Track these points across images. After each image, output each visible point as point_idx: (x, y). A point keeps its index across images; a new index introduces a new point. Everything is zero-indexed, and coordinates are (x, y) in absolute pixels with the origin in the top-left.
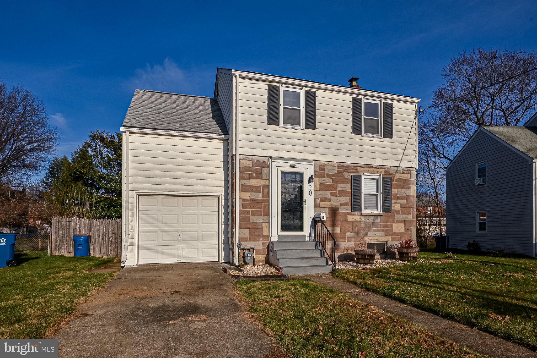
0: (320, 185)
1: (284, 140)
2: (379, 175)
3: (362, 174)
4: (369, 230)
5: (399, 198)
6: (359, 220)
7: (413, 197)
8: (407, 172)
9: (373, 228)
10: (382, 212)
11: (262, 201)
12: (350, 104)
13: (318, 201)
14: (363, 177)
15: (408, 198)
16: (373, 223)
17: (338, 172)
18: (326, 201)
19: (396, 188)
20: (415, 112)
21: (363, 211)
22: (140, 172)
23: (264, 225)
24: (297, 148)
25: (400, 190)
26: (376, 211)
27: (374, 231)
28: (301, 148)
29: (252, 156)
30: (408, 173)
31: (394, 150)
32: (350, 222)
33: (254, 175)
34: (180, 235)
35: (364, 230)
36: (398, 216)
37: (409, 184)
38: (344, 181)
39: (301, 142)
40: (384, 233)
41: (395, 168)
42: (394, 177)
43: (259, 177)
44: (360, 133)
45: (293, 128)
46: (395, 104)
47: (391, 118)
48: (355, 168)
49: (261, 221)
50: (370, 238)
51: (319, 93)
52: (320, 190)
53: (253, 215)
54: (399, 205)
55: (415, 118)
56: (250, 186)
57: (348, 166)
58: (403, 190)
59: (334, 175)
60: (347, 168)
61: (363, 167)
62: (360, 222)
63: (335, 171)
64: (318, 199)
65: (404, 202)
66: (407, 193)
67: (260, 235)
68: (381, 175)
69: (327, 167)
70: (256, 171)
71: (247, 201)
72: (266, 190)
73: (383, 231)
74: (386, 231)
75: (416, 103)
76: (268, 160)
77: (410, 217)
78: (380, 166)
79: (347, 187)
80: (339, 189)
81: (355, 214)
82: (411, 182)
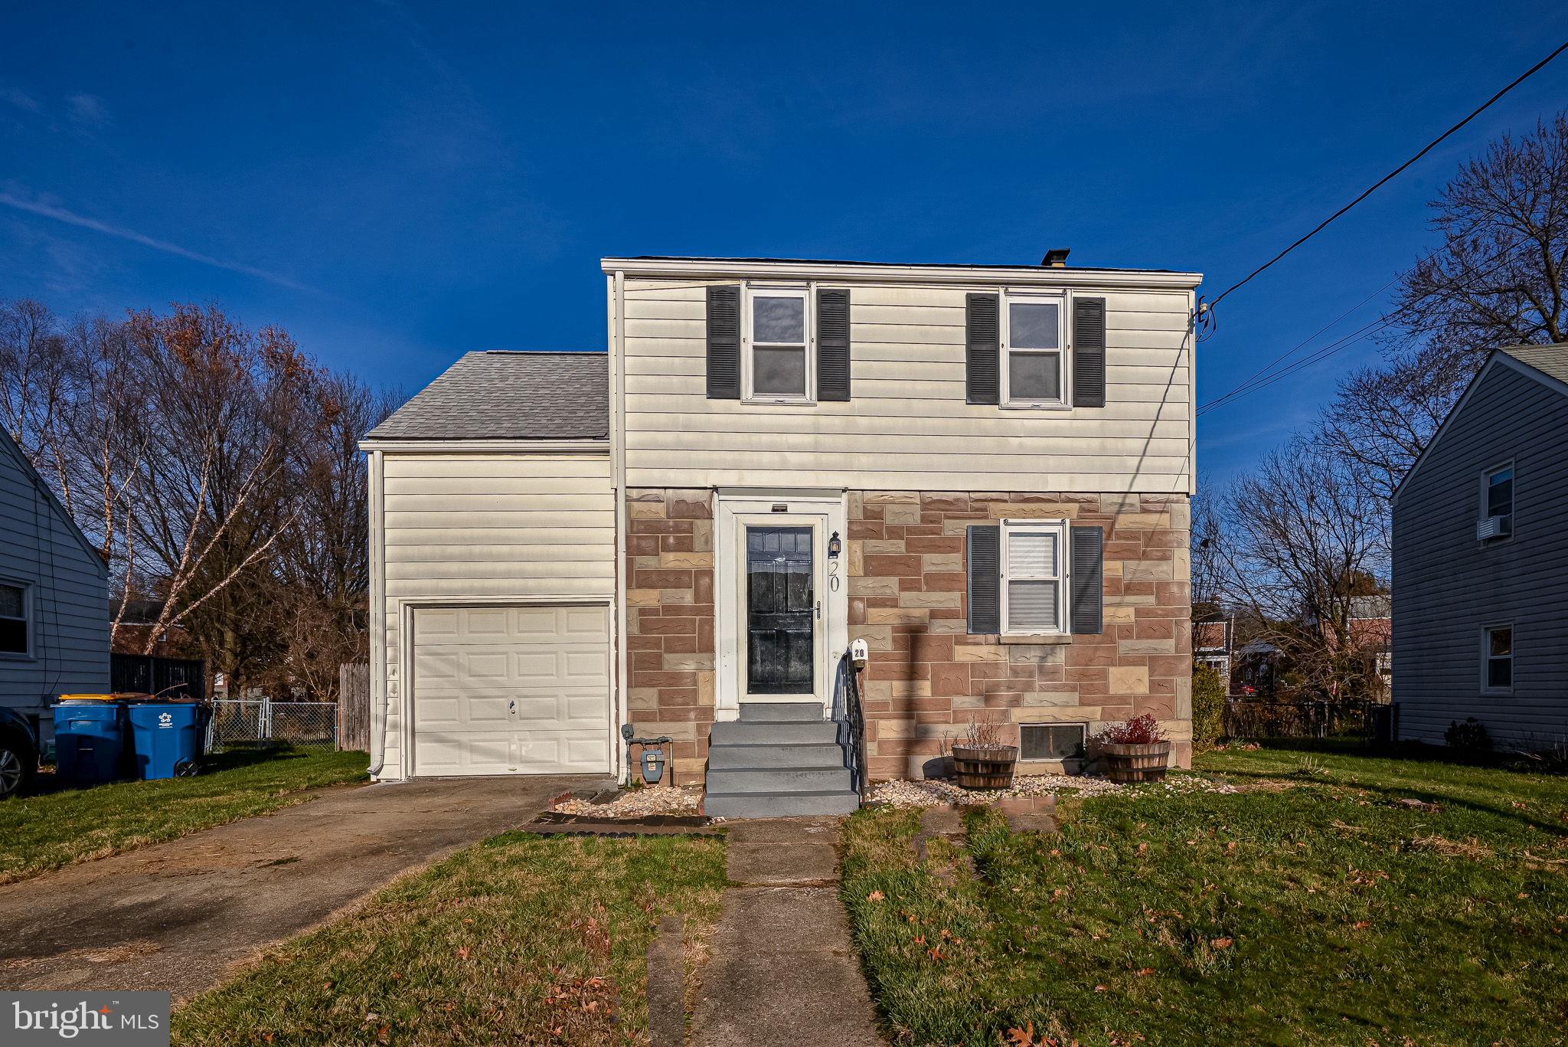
0: (867, 559)
1: (755, 438)
2: (1059, 521)
3: (1002, 520)
4: (1028, 687)
5: (1130, 589)
6: (992, 657)
7: (1181, 584)
8: (1159, 506)
9: (1038, 682)
10: (1068, 633)
11: (697, 611)
12: (961, 316)
13: (859, 606)
14: (1005, 531)
15: (1161, 589)
16: (1041, 668)
17: (924, 519)
18: (885, 606)
19: (1119, 559)
20: (1186, 317)
21: (1005, 630)
22: (411, 550)
23: (701, 676)
24: (793, 458)
25: (1132, 564)
26: (1050, 632)
27: (1043, 689)
28: (808, 458)
29: (665, 488)
30: (1162, 512)
31: (1110, 443)
32: (962, 666)
33: (671, 540)
34: (512, 704)
35: (1009, 688)
36: (1125, 646)
37: (1165, 545)
38: (946, 546)
39: (808, 439)
40: (1076, 695)
41: (1118, 499)
42: (1113, 524)
43: (685, 545)
44: (994, 400)
45: (782, 403)
46: (1112, 299)
47: (1101, 343)
48: (981, 504)
49: (693, 667)
50: (1029, 711)
51: (858, 294)
52: (866, 575)
53: (670, 650)
54: (1131, 611)
55: (1187, 335)
56: (659, 572)
57: (957, 500)
58: (1145, 564)
59: (910, 530)
60: (952, 508)
61: (1005, 501)
62: (995, 665)
63: (914, 518)
64: (861, 599)
65: (1150, 600)
66: (1159, 571)
67: (688, 704)
68: (1068, 521)
69: (889, 507)
70: (677, 529)
71: (655, 612)
72: (705, 581)
73: (1073, 689)
74: (1084, 690)
75: (1192, 288)
76: (711, 496)
77: (1168, 645)
78: (1063, 496)
79: (954, 563)
80: (927, 568)
81: (976, 640)
82: (1170, 537)
